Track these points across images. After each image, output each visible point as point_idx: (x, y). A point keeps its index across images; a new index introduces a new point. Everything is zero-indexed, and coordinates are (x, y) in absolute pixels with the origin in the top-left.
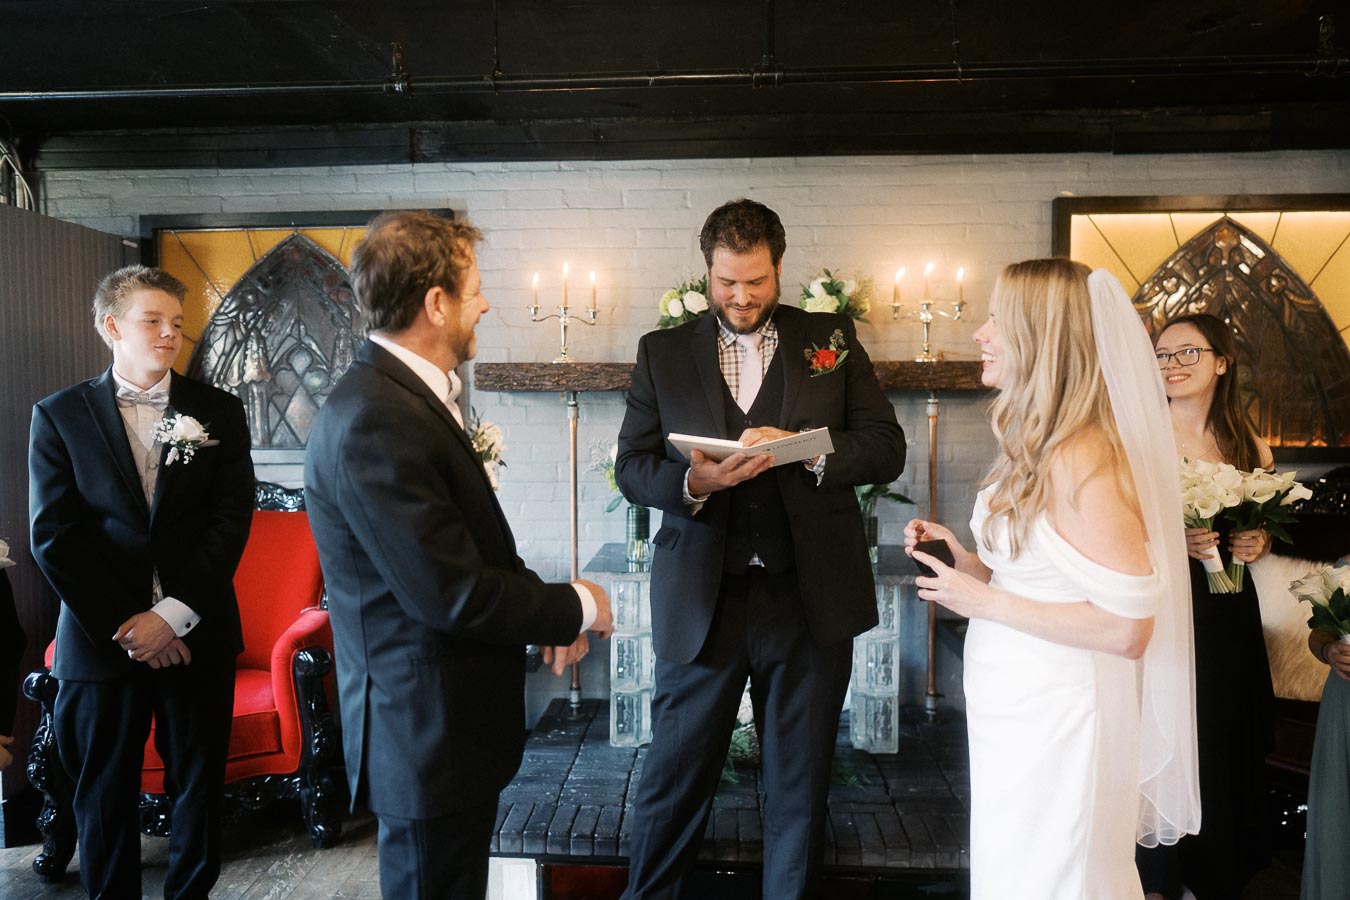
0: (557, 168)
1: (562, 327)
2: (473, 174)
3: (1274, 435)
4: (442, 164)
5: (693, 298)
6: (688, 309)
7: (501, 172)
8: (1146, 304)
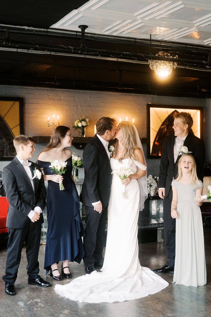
0: (47, 89)
1: (53, 128)
2: (27, 89)
4: (19, 86)
5: (84, 122)
6: (83, 125)
7: (33, 89)
8: (164, 126)
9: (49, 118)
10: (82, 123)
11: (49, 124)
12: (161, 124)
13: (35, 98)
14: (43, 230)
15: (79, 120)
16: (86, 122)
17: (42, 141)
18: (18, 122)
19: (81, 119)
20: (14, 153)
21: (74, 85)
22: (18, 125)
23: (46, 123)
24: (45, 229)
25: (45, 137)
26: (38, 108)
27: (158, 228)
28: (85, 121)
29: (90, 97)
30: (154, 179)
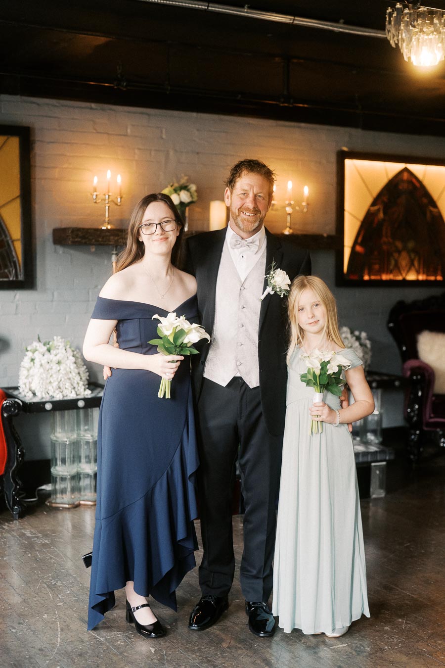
0: (90, 107)
1: (107, 208)
2: (38, 104)
3: (424, 274)
5: (185, 194)
6: (183, 200)
7: (56, 106)
8: (376, 208)
9: (96, 180)
10: (179, 195)
11: (96, 195)
12: (370, 200)
13: (60, 130)
14: (83, 469)
15: (172, 186)
16: (189, 194)
17: (79, 240)
18: (16, 191)
19: (176, 185)
20: (6, 271)
21: (168, 93)
22: (18, 197)
23: (89, 195)
24: (89, 465)
25: (88, 229)
26: (68, 154)
27: (373, 464)
28: (188, 190)
29: (198, 130)
30: (354, 338)
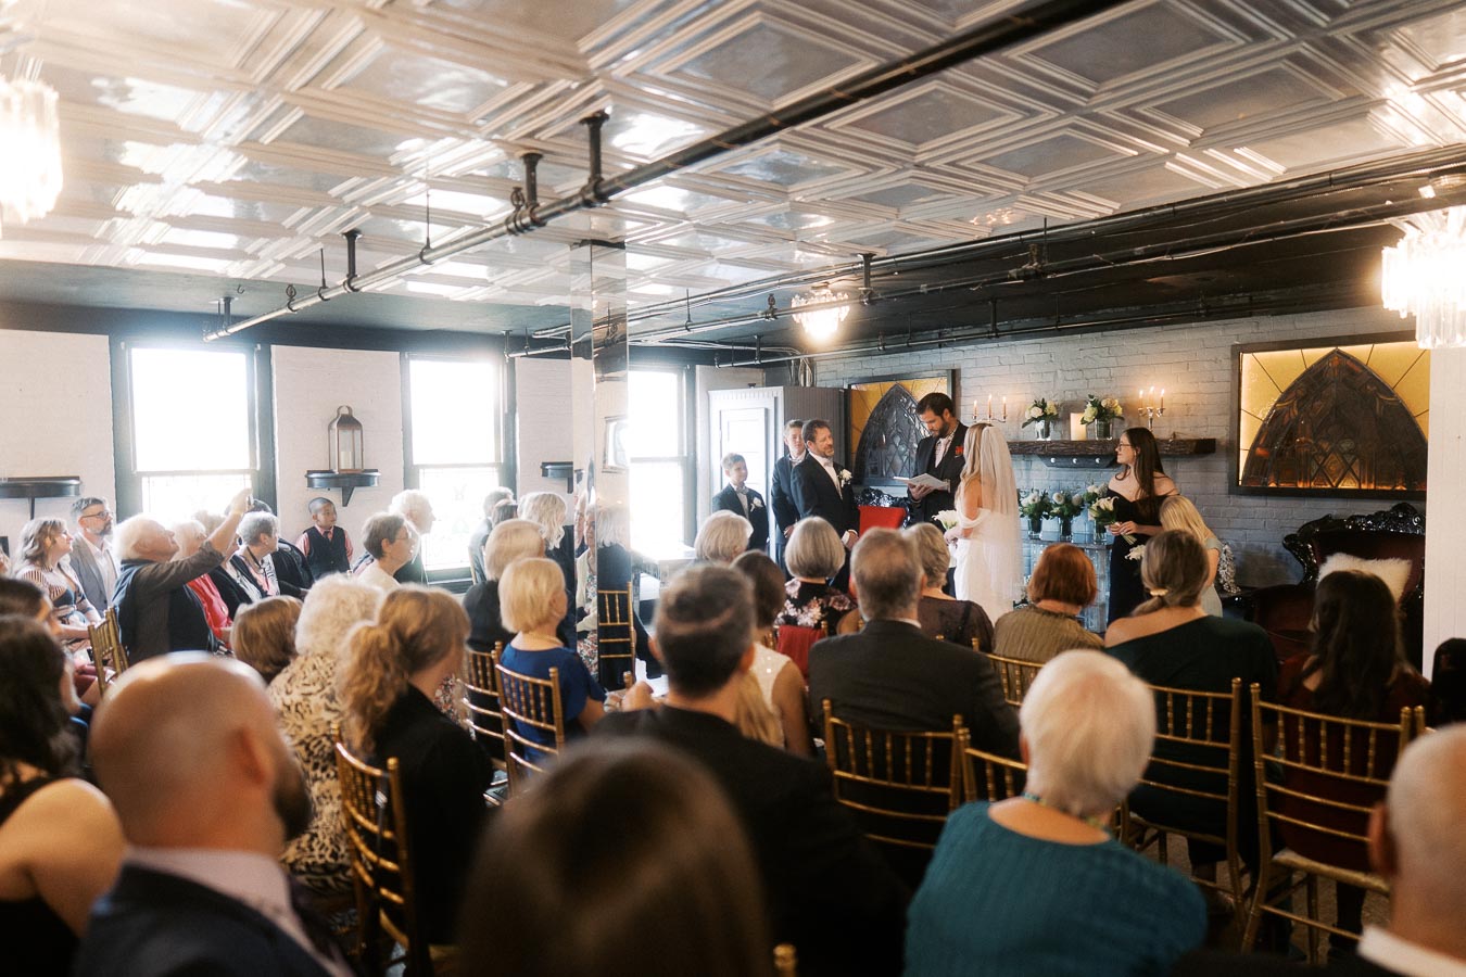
2: (963, 351)
3: (1370, 482)
7: (973, 350)
8: (1287, 403)
9: (975, 404)
12: (1279, 395)
